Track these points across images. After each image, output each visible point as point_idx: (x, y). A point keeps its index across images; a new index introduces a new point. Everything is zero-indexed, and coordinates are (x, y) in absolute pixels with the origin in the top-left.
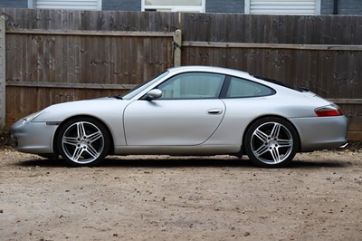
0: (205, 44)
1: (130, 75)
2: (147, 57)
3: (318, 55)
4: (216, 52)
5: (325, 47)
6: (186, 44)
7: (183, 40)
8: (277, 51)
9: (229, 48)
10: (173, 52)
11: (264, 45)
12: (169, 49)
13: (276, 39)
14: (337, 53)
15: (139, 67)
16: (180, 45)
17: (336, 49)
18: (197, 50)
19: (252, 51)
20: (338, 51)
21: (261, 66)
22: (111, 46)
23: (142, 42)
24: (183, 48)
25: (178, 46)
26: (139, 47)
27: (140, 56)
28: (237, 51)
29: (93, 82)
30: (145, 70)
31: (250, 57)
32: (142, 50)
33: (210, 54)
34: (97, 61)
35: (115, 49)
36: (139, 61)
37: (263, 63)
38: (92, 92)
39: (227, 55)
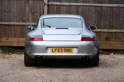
0: (59, 3)
1: (22, 18)
2: (31, 9)
3: (113, 9)
4: (64, 7)
5: (116, 5)
6: (50, 3)
7: (48, 1)
8: (93, 7)
9: (70, 5)
10: (43, 7)
11: (87, 4)
12: (42, 6)
13: (93, 2)
14: (122, 8)
15: (27, 14)
16: (47, 4)
17: (122, 6)
18: (55, 6)
19: (82, 7)
20: (122, 7)
21: (86, 14)
22: (13, 4)
23: (29, 3)
24: (48, 5)
25: (46, 4)
26: (27, 5)
27: (27, 9)
28: (74, 7)
29: (5, 22)
30: (30, 16)
31: (80, 10)
32: (29, 6)
33: (61, 8)
34: (7, 11)
35: (15, 5)
36: (27, 11)
37: (87, 13)
38: (4, 26)
39: (69, 9)
